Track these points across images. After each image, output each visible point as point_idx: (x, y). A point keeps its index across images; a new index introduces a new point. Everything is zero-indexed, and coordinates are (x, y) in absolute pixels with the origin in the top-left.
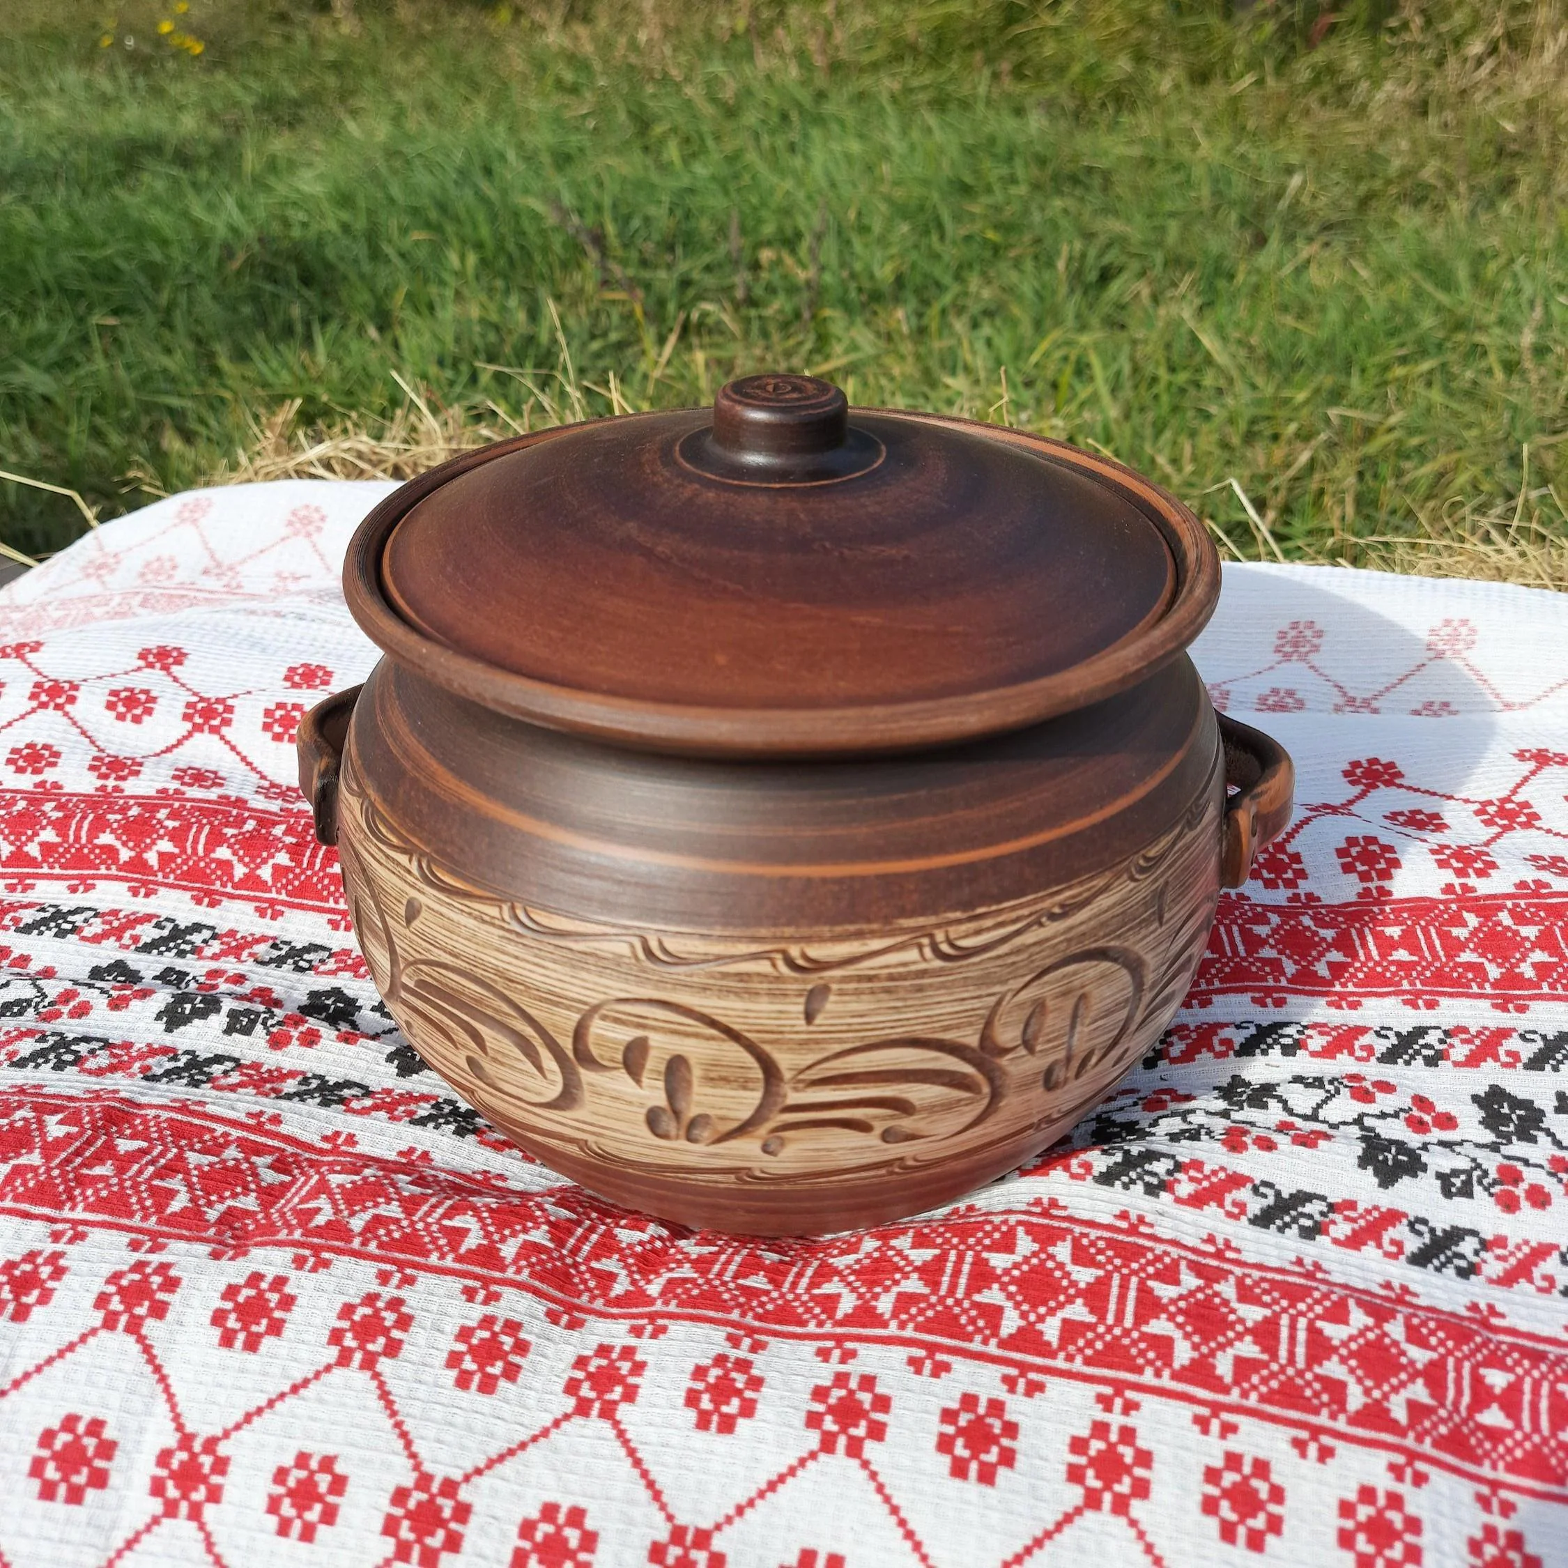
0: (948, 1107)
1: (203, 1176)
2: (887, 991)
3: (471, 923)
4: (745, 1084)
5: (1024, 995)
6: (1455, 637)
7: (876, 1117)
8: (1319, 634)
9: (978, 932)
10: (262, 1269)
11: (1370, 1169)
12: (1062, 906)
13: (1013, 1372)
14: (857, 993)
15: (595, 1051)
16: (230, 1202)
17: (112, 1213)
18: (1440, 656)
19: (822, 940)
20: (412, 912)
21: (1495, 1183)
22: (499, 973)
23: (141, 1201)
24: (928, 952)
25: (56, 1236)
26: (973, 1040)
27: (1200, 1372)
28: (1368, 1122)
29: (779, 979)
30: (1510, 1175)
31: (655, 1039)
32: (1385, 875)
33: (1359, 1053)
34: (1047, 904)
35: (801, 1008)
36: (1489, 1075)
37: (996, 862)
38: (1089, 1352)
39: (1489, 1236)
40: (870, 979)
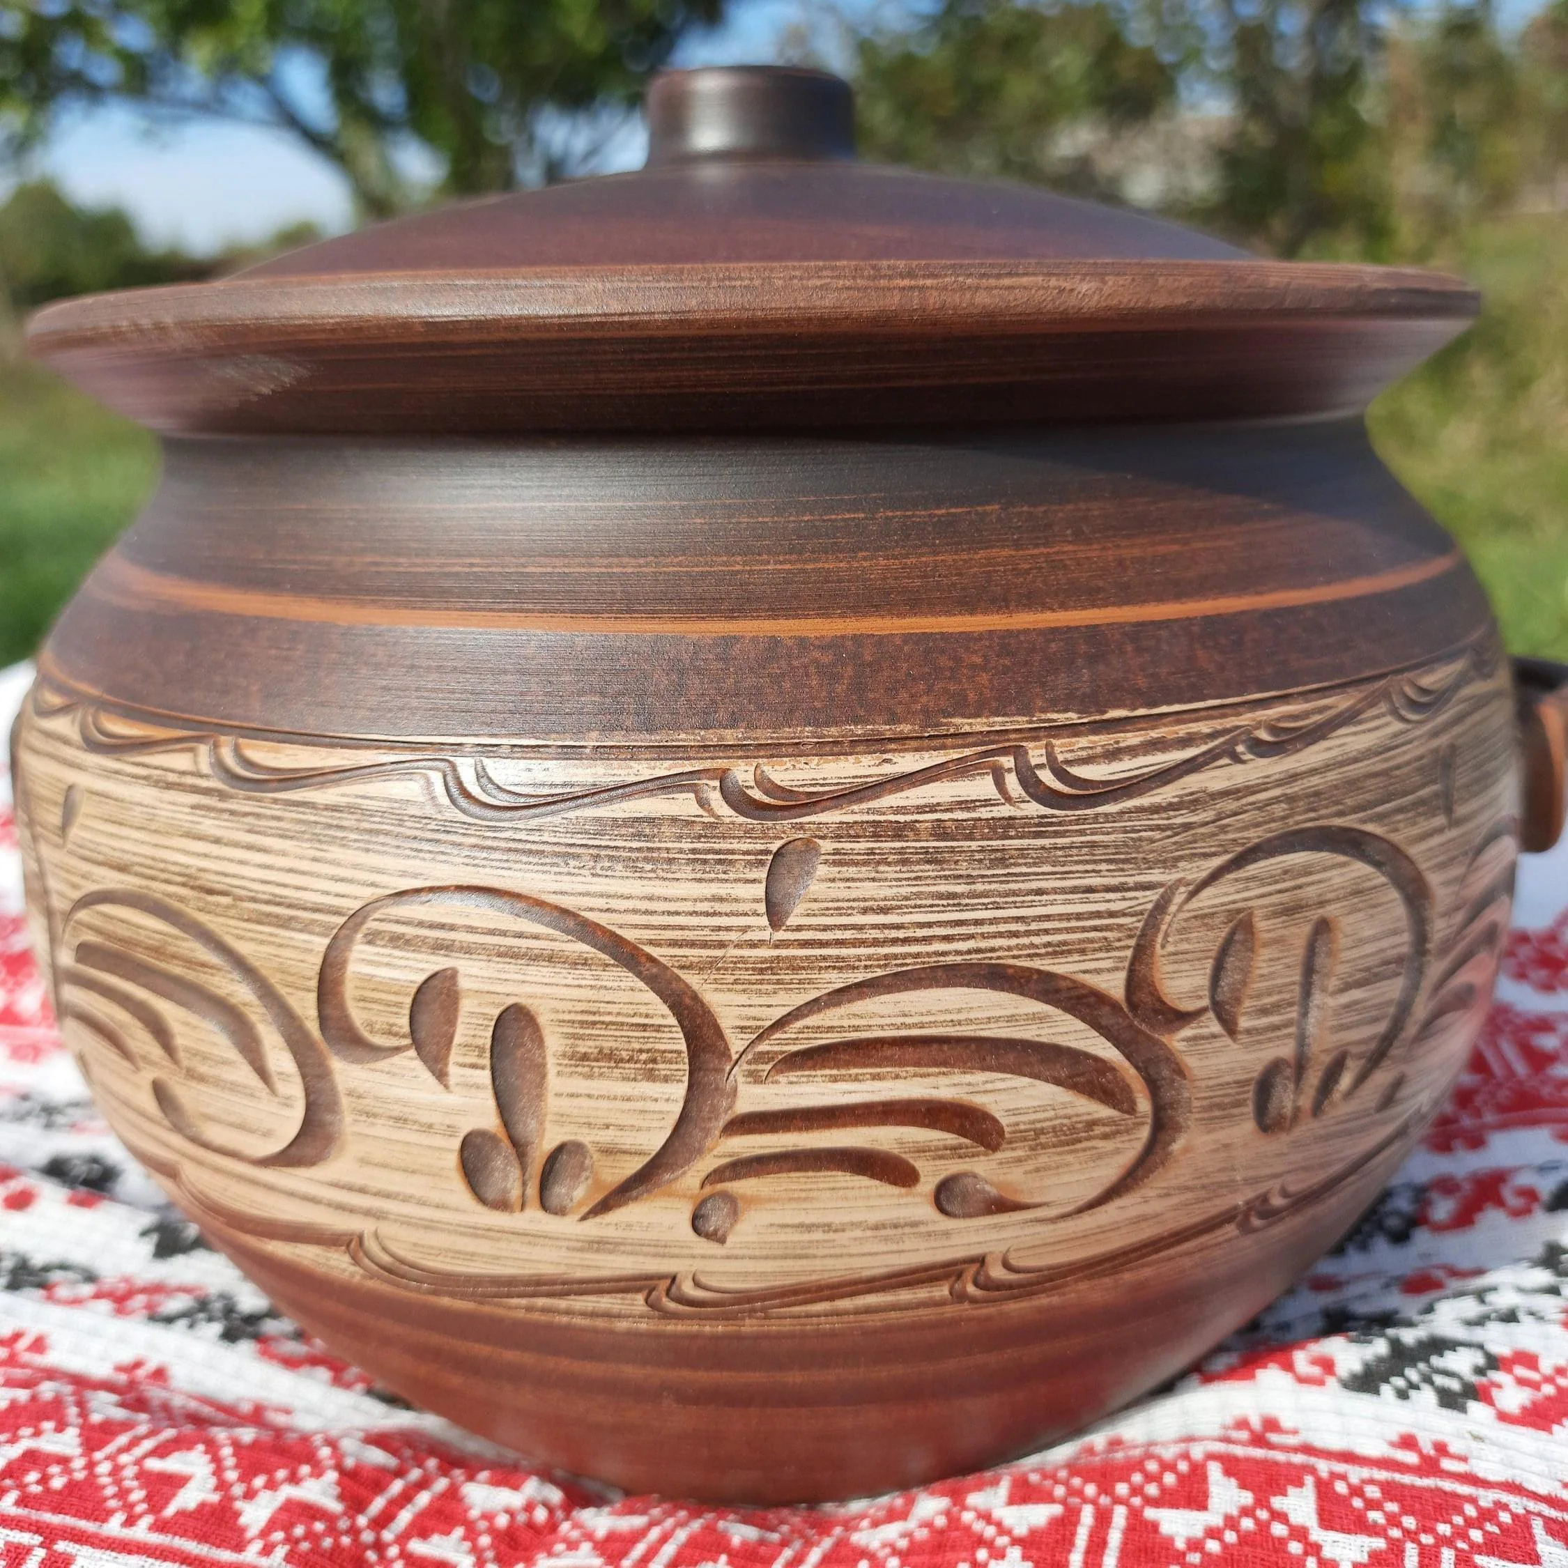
2: (932, 858)
4: (651, 1066)
5: (1210, 898)
7: (922, 1150)
9: (1113, 755)
12: (1273, 729)
14: (873, 859)
19: (797, 750)
24: (1012, 782)
26: (1113, 985)
29: (713, 829)
31: (471, 973)
34: (1245, 719)
35: (759, 890)
40: (898, 831)
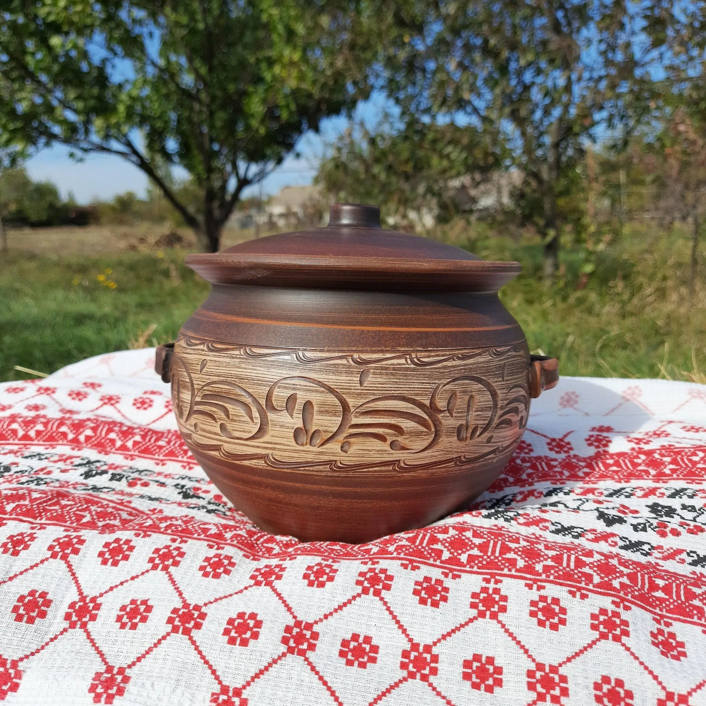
0: (418, 434)
1: (97, 513)
2: (392, 374)
3: (228, 360)
4: (335, 414)
5: (447, 387)
6: (633, 394)
7: (388, 434)
8: (577, 396)
9: (429, 357)
10: (121, 537)
11: (602, 520)
12: (462, 355)
13: (447, 571)
14: (381, 374)
15: (275, 403)
16: (108, 522)
17: (57, 521)
18: (628, 400)
19: (367, 352)
20: (204, 364)
21: (656, 527)
22: (238, 377)
23: (70, 518)
24: (409, 360)
25: (32, 528)
26: (427, 403)
27: (529, 569)
28: (600, 510)
29: (349, 366)
30: (663, 525)
31: (300, 394)
32: (606, 445)
33: (597, 494)
34: (456, 352)
35: (358, 379)
36: (652, 500)
37: (436, 333)
38: (480, 565)
39: (655, 545)
40: (386, 369)
